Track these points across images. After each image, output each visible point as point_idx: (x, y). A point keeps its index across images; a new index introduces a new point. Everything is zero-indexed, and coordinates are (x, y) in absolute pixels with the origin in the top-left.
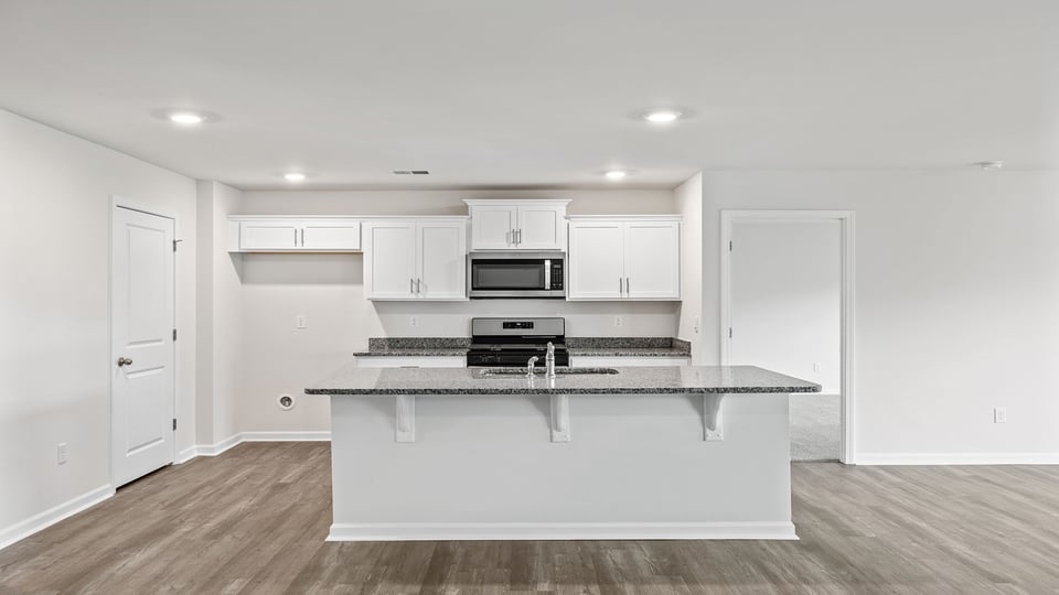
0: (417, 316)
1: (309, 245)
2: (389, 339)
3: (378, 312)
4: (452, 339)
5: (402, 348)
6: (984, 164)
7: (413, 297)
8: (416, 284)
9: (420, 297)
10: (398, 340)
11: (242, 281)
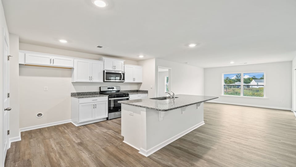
0: (85, 87)
1: (55, 64)
2: (77, 93)
3: (73, 85)
4: (95, 92)
5: (81, 95)
6: (186, 63)
7: (89, 81)
8: (91, 78)
9: (91, 81)
10: (80, 93)
11: (20, 75)
